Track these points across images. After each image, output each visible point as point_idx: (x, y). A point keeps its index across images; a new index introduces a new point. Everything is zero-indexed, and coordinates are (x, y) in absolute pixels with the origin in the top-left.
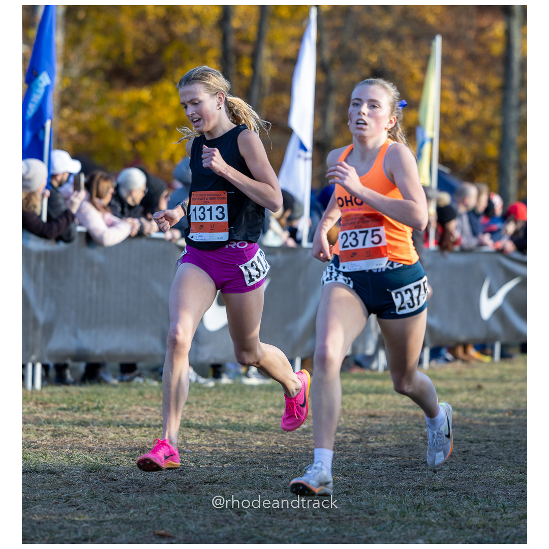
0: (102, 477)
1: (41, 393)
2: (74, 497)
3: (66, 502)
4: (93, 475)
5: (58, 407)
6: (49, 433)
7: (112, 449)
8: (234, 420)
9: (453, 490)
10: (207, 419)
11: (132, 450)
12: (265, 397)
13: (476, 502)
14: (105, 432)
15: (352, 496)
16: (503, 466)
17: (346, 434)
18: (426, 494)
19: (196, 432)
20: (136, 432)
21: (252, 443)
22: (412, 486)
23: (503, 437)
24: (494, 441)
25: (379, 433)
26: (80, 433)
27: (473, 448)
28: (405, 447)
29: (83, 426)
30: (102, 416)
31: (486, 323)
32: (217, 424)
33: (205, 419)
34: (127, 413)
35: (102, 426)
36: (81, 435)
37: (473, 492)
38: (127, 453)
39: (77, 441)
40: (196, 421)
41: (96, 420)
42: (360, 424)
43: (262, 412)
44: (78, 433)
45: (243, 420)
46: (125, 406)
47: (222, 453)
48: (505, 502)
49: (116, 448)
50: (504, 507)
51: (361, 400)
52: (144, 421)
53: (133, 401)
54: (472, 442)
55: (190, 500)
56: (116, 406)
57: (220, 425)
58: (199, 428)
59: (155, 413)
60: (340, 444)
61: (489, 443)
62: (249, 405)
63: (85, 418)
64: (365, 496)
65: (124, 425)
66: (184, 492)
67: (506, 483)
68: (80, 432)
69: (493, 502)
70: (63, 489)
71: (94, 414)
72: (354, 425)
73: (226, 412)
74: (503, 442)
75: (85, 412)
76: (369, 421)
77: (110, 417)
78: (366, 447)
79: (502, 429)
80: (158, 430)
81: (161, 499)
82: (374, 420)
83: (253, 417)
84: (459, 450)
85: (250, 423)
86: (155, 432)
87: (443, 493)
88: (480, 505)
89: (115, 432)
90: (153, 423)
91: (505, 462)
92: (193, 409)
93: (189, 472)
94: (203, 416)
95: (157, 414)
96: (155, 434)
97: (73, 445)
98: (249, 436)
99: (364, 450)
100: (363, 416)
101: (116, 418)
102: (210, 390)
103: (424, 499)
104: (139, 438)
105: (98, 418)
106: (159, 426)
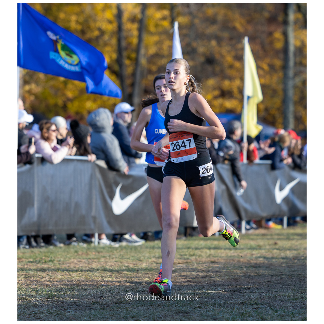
0: (55, 301)
2: (39, 313)
3: (34, 316)
4: (50, 300)
5: (28, 261)
6: (23, 276)
7: (60, 284)
8: (131, 266)
9: (262, 304)
10: (115, 266)
11: (72, 285)
12: (149, 252)
13: (276, 311)
14: (56, 275)
15: (203, 309)
16: (291, 289)
17: (198, 273)
18: (247, 307)
19: (109, 273)
20: (74, 275)
21: (143, 279)
22: (238, 302)
23: (291, 272)
24: (285, 275)
25: (217, 271)
26: (41, 276)
27: (273, 279)
28: (233, 280)
29: (42, 271)
30: (54, 265)
31: (279, 206)
32: (121, 268)
33: (114, 266)
34: (68, 263)
35: (54, 271)
36: (42, 277)
37: (274, 305)
38: (69, 287)
39: (39, 280)
40: (109, 267)
41: (50, 268)
42: (206, 267)
43: (148, 261)
44: (40, 276)
45: (137, 266)
46: (67, 259)
47: (125, 286)
48: (293, 311)
49: (63, 284)
50: (293, 314)
51: (206, 253)
52: (78, 268)
53: (71, 256)
54: (272, 276)
55: (108, 314)
56: (62, 259)
57: (123, 269)
58: (111, 271)
59: (85, 263)
60: (195, 279)
61: (283, 276)
62: (140, 257)
63: (43, 267)
64: (211, 309)
65: (67, 270)
66: (104, 309)
67: (293, 300)
68: (41, 275)
69: (286, 310)
70: (32, 309)
71: (48, 265)
72: (202, 267)
73: (127, 262)
74: (291, 276)
75: (44, 263)
76: (211, 265)
77: (58, 266)
78: (210, 280)
79: (290, 268)
80: (87, 273)
81: (91, 313)
82: (214, 264)
83: (143, 264)
84: (265, 280)
85: (141, 267)
86: (85, 274)
87: (256, 306)
88: (279, 313)
89: (62, 275)
90: (84, 269)
91: (293, 287)
92: (107, 260)
93: (106, 297)
94: (113, 264)
95: (86, 264)
96: (85, 276)
97: (37, 283)
98: (141, 275)
99: (209, 282)
100: (207, 262)
101: (62, 267)
102: (116, 249)
103: (245, 310)
104: (76, 278)
105: (51, 267)
106: (88, 271)
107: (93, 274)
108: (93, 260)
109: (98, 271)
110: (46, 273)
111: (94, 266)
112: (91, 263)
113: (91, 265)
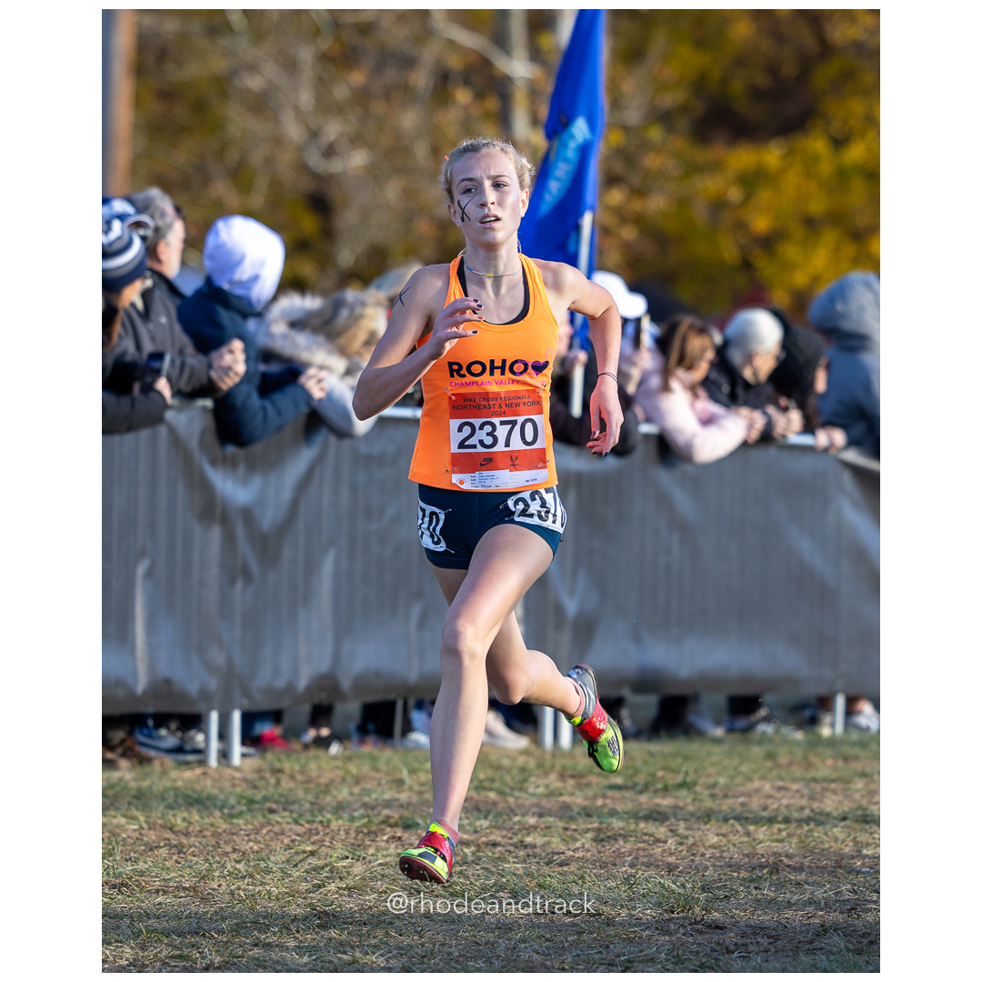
0: (696, 923)
1: (571, 755)
2: (640, 962)
4: (678, 918)
5: (605, 783)
6: (590, 835)
7: (714, 866)
11: (754, 868)
14: (700, 833)
20: (761, 832)
26: (651, 835)
29: (656, 820)
30: (694, 800)
34: (743, 794)
35: (693, 820)
36: (652, 838)
38: (743, 874)
39: (644, 850)
41: (682, 809)
44: (646, 834)
46: (738, 780)
49: (723, 864)
52: (778, 809)
53: (755, 771)
56: (722, 781)
59: (797, 795)
63: (659, 805)
65: (737, 819)
66: (859, 952)
68: (650, 832)
70: (619, 947)
71: (676, 797)
75: (660, 793)
77: (709, 804)
80: (806, 828)
81: (814, 965)
86: (799, 832)
89: (719, 831)
90: (796, 815)
92: (874, 787)
93: (867, 911)
95: (802, 796)
96: (800, 837)
97: (636, 858)
101: (720, 805)
104: (768, 844)
105: (686, 805)
106: (808, 820)
107: (826, 834)
108: (825, 785)
109: (843, 824)
110: (667, 826)
111: (830, 804)
112: (819, 796)
113: (821, 801)
